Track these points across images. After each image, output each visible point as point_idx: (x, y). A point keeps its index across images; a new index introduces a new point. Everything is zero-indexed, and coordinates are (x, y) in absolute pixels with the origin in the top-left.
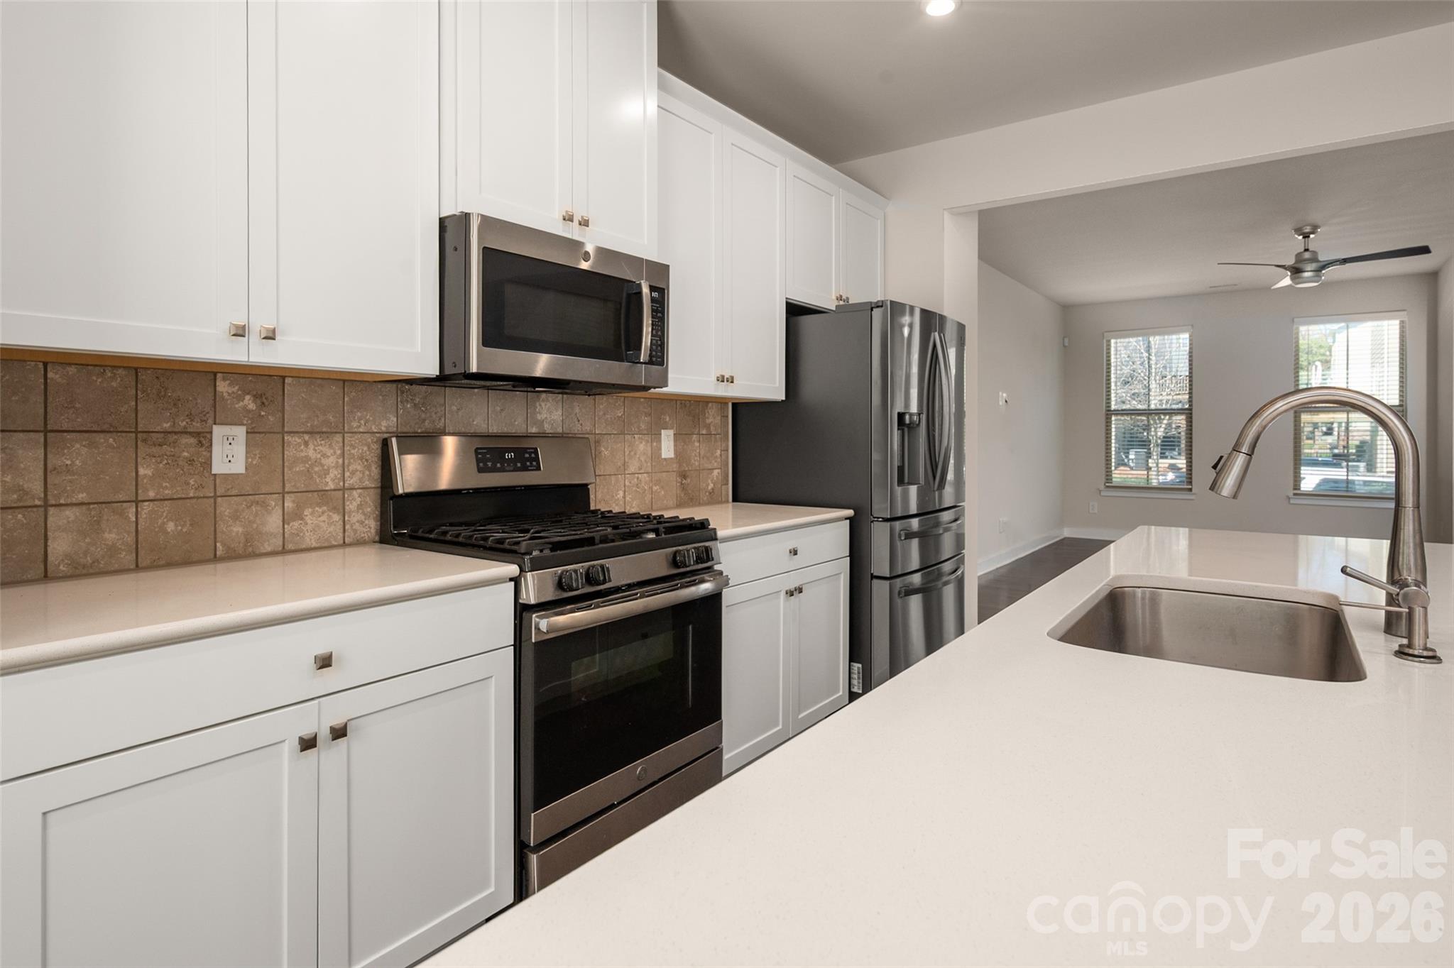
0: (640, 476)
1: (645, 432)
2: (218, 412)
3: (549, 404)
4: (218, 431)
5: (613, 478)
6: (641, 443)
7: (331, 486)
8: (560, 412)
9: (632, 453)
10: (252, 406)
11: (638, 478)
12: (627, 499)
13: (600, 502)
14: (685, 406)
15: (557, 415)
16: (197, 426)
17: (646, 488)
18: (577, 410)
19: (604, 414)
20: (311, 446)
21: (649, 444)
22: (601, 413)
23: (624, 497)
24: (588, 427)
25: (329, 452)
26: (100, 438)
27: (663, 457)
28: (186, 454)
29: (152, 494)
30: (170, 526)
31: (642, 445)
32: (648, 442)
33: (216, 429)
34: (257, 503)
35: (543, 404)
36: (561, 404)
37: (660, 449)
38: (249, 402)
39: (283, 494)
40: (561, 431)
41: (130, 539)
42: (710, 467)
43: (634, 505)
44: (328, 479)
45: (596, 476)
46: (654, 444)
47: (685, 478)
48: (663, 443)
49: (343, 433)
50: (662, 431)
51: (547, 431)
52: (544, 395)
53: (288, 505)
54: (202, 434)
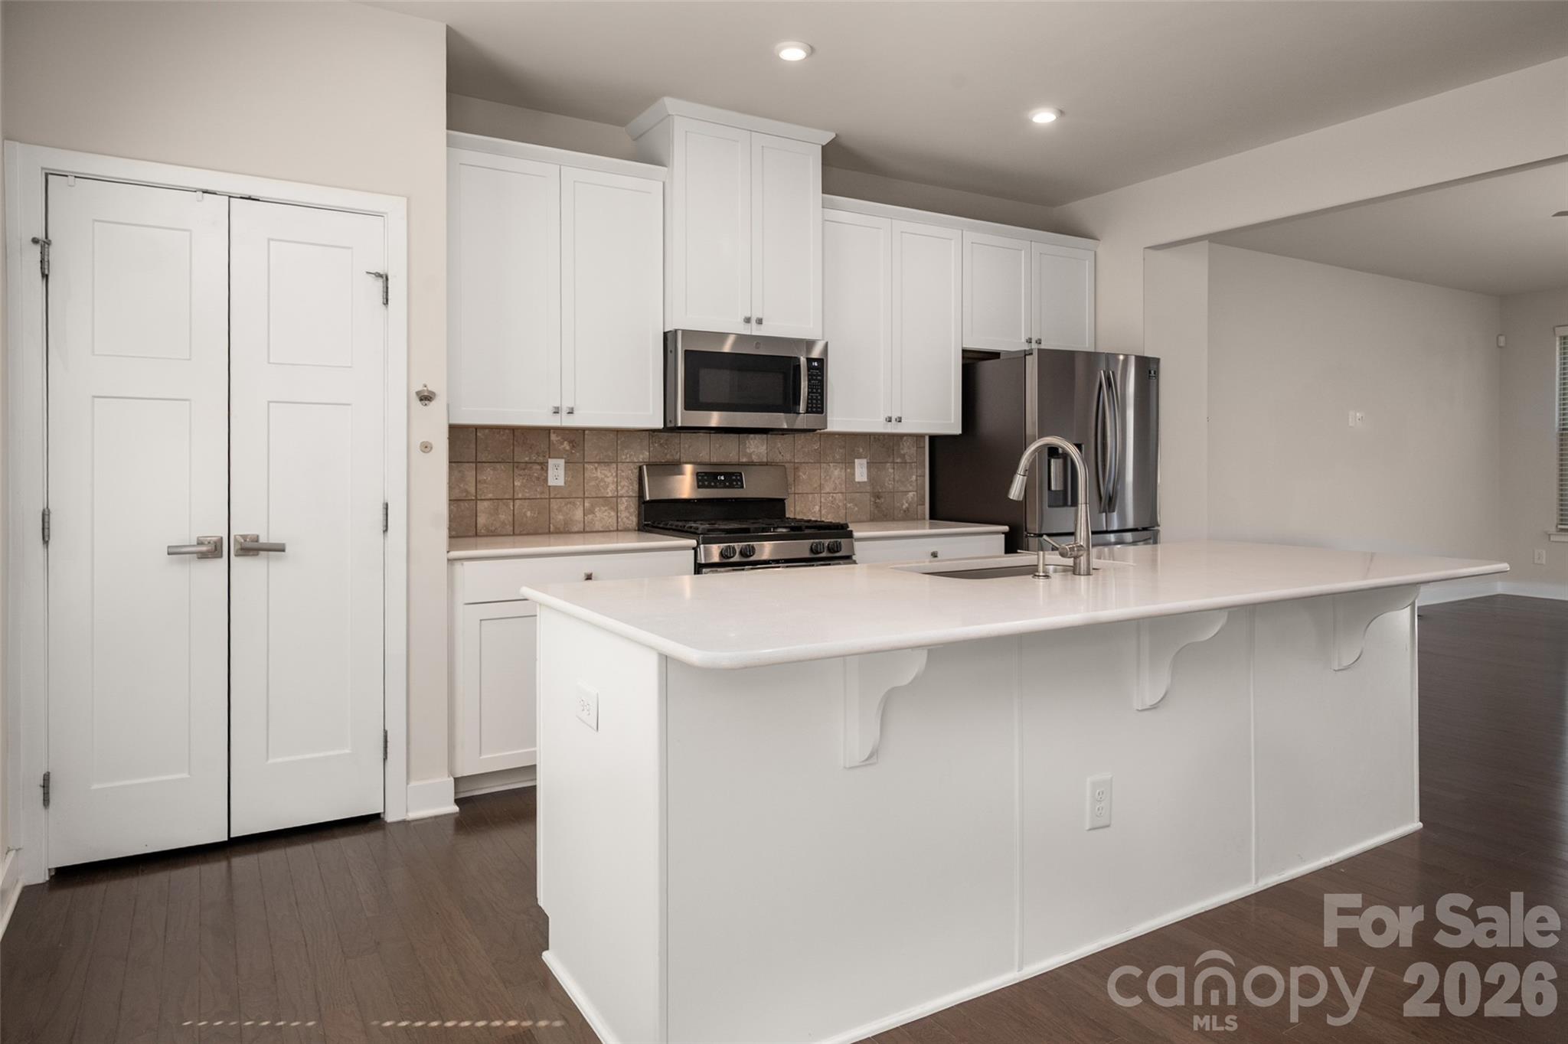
0: (834, 495)
1: (840, 461)
2: (551, 452)
3: (756, 442)
4: (551, 462)
5: (810, 496)
6: (836, 469)
7: (610, 495)
8: (765, 447)
9: (828, 478)
10: (568, 448)
11: (832, 497)
12: (823, 512)
13: (796, 512)
14: (879, 440)
15: (763, 449)
16: (541, 459)
17: (840, 504)
18: (779, 445)
19: (802, 448)
20: (599, 471)
21: (844, 470)
22: (800, 447)
23: (820, 511)
24: (788, 457)
25: (609, 474)
26: (498, 466)
27: (857, 480)
28: (536, 475)
29: (520, 496)
30: (529, 514)
31: (836, 471)
32: (842, 468)
33: (550, 460)
34: (570, 503)
35: (752, 442)
36: (765, 442)
37: (854, 474)
38: (566, 446)
39: (584, 498)
40: (766, 461)
41: (511, 519)
42: (905, 490)
43: (829, 517)
44: (608, 491)
45: (795, 494)
46: (849, 470)
47: (879, 499)
48: (856, 470)
49: (617, 463)
50: (856, 460)
51: (755, 461)
52: (752, 436)
53: (587, 504)
54: (543, 464)
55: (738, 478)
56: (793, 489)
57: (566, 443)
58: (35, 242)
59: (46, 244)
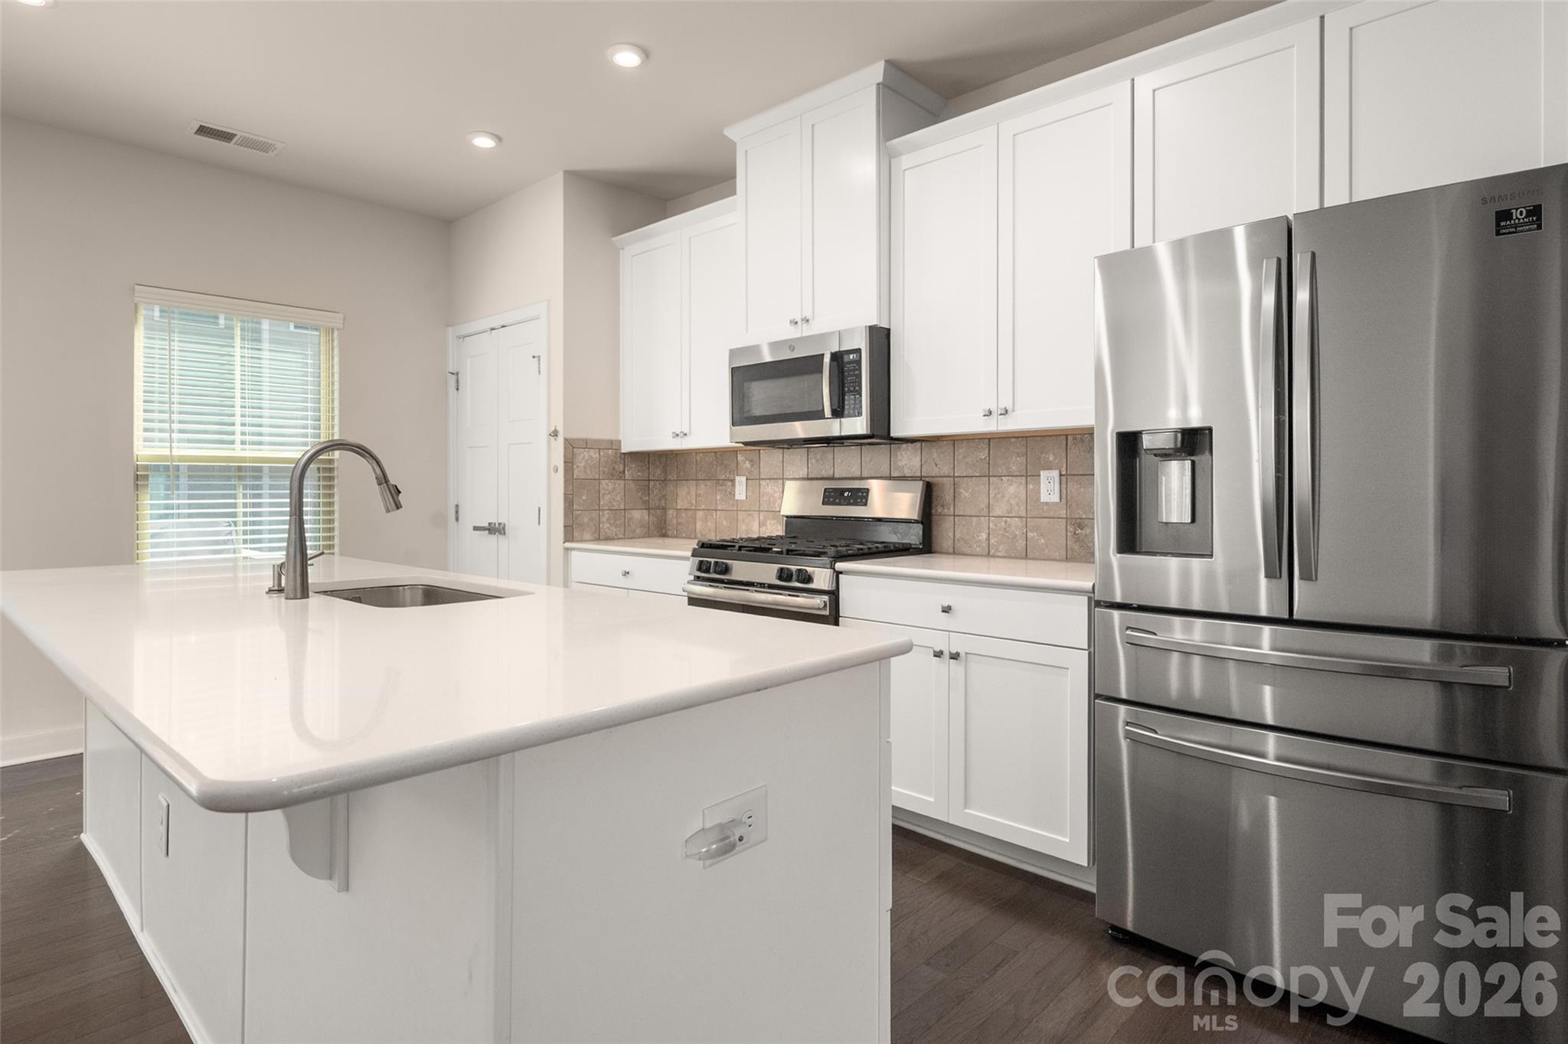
0: (1008, 519)
1: (1015, 473)
2: (738, 471)
3: (909, 453)
4: (738, 479)
5: (975, 519)
6: (1011, 485)
7: (776, 510)
8: (918, 458)
9: (999, 496)
10: (749, 466)
11: (1006, 522)
12: (992, 541)
13: (959, 540)
14: (1082, 441)
15: (916, 461)
16: (731, 477)
17: (1018, 533)
18: (935, 455)
19: (965, 457)
20: (770, 486)
21: (1024, 487)
22: (960, 457)
23: (988, 539)
24: (946, 470)
25: (777, 490)
26: (707, 482)
27: (1042, 501)
28: (728, 490)
29: (720, 507)
30: (724, 523)
31: (1012, 488)
32: (1021, 484)
33: (737, 477)
34: (750, 515)
35: (903, 453)
36: (919, 452)
37: (1038, 492)
38: (748, 465)
39: (759, 511)
40: (920, 475)
41: (714, 526)
43: (1000, 549)
44: (776, 505)
45: (954, 516)
46: (1031, 486)
47: (1082, 529)
48: (1042, 486)
49: (783, 479)
50: (1042, 472)
51: (907, 475)
52: (904, 446)
53: (761, 518)
54: (733, 481)
55: (866, 494)
56: (952, 509)
57: (747, 462)
58: (453, 374)
59: (457, 374)
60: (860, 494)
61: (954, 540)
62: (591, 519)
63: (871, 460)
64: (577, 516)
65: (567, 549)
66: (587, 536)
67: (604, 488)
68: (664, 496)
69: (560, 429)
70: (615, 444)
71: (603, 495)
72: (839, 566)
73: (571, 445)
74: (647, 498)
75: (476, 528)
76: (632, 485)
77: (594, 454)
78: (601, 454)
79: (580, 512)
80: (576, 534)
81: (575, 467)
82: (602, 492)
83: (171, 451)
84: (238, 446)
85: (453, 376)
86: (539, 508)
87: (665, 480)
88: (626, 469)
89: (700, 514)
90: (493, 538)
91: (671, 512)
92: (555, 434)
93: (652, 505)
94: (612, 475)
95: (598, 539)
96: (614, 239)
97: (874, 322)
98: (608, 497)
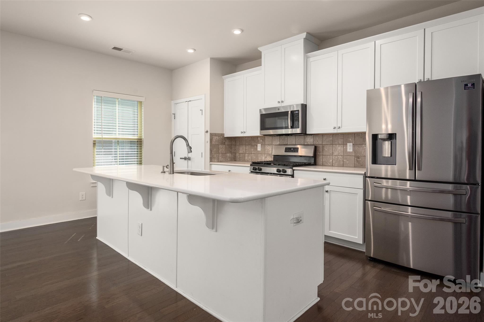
0: (338, 156)
1: (340, 144)
2: (258, 143)
4: (258, 145)
5: (328, 156)
7: (270, 153)
8: (312, 139)
9: (336, 150)
10: (262, 141)
11: (337, 157)
12: (333, 162)
13: (324, 162)
14: (359, 135)
16: (256, 144)
17: (341, 160)
18: (317, 139)
19: (326, 139)
20: (268, 147)
22: (325, 139)
23: (332, 162)
24: (320, 143)
25: (270, 148)
26: (249, 146)
27: (348, 151)
28: (255, 148)
29: (253, 153)
30: (254, 157)
31: (339, 148)
32: (342, 147)
34: (262, 155)
36: (313, 137)
37: (347, 149)
38: (261, 141)
39: (265, 154)
40: (313, 144)
41: (251, 158)
43: (336, 164)
45: (323, 155)
46: (345, 147)
47: (359, 159)
48: (348, 147)
49: (272, 145)
50: (348, 144)
51: (309, 144)
52: (308, 136)
53: (265, 156)
54: (257, 145)
55: (297, 149)
56: (322, 153)
57: (261, 140)
58: (173, 114)
59: (175, 114)
60: (296, 149)
61: (323, 162)
62: (217, 156)
63: (298, 140)
64: (213, 155)
65: (210, 164)
66: (216, 161)
67: (220, 147)
68: (235, 149)
69: (209, 130)
70: (223, 135)
71: (220, 149)
72: (294, 168)
73: (212, 135)
74: (231, 150)
75: (181, 158)
76: (227, 146)
77: (217, 138)
78: (219, 137)
79: (214, 154)
80: (213, 160)
81: (213, 141)
82: (219, 148)
83: (102, 136)
84: (117, 135)
85: (174, 115)
86: (202, 153)
87: (236, 145)
88: (226, 142)
89: (246, 155)
90: (186, 161)
91: (237, 154)
92: (207, 132)
93: (232, 152)
94: (222, 143)
95: (218, 162)
96: (223, 77)
97: (303, 103)
98: (221, 150)
